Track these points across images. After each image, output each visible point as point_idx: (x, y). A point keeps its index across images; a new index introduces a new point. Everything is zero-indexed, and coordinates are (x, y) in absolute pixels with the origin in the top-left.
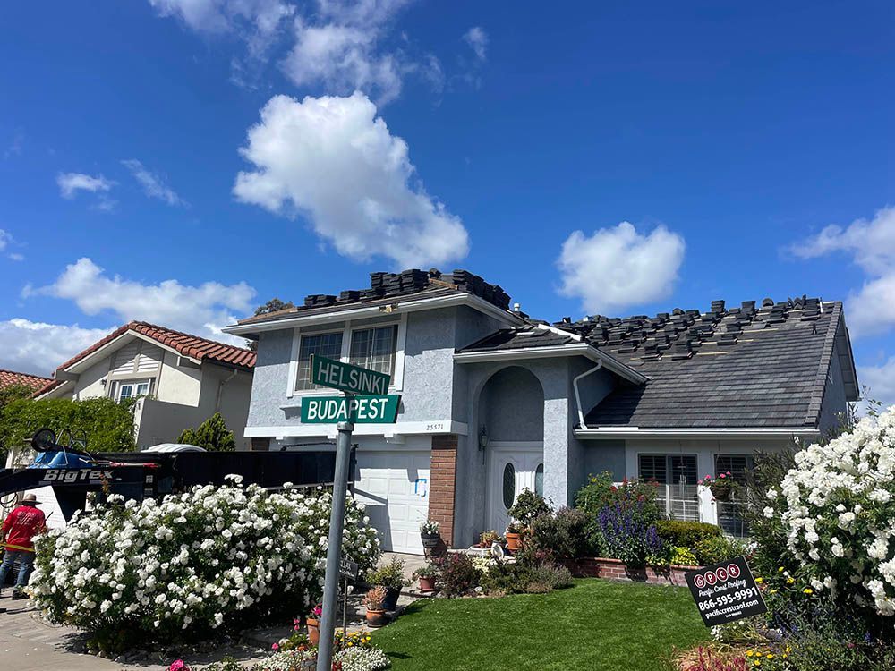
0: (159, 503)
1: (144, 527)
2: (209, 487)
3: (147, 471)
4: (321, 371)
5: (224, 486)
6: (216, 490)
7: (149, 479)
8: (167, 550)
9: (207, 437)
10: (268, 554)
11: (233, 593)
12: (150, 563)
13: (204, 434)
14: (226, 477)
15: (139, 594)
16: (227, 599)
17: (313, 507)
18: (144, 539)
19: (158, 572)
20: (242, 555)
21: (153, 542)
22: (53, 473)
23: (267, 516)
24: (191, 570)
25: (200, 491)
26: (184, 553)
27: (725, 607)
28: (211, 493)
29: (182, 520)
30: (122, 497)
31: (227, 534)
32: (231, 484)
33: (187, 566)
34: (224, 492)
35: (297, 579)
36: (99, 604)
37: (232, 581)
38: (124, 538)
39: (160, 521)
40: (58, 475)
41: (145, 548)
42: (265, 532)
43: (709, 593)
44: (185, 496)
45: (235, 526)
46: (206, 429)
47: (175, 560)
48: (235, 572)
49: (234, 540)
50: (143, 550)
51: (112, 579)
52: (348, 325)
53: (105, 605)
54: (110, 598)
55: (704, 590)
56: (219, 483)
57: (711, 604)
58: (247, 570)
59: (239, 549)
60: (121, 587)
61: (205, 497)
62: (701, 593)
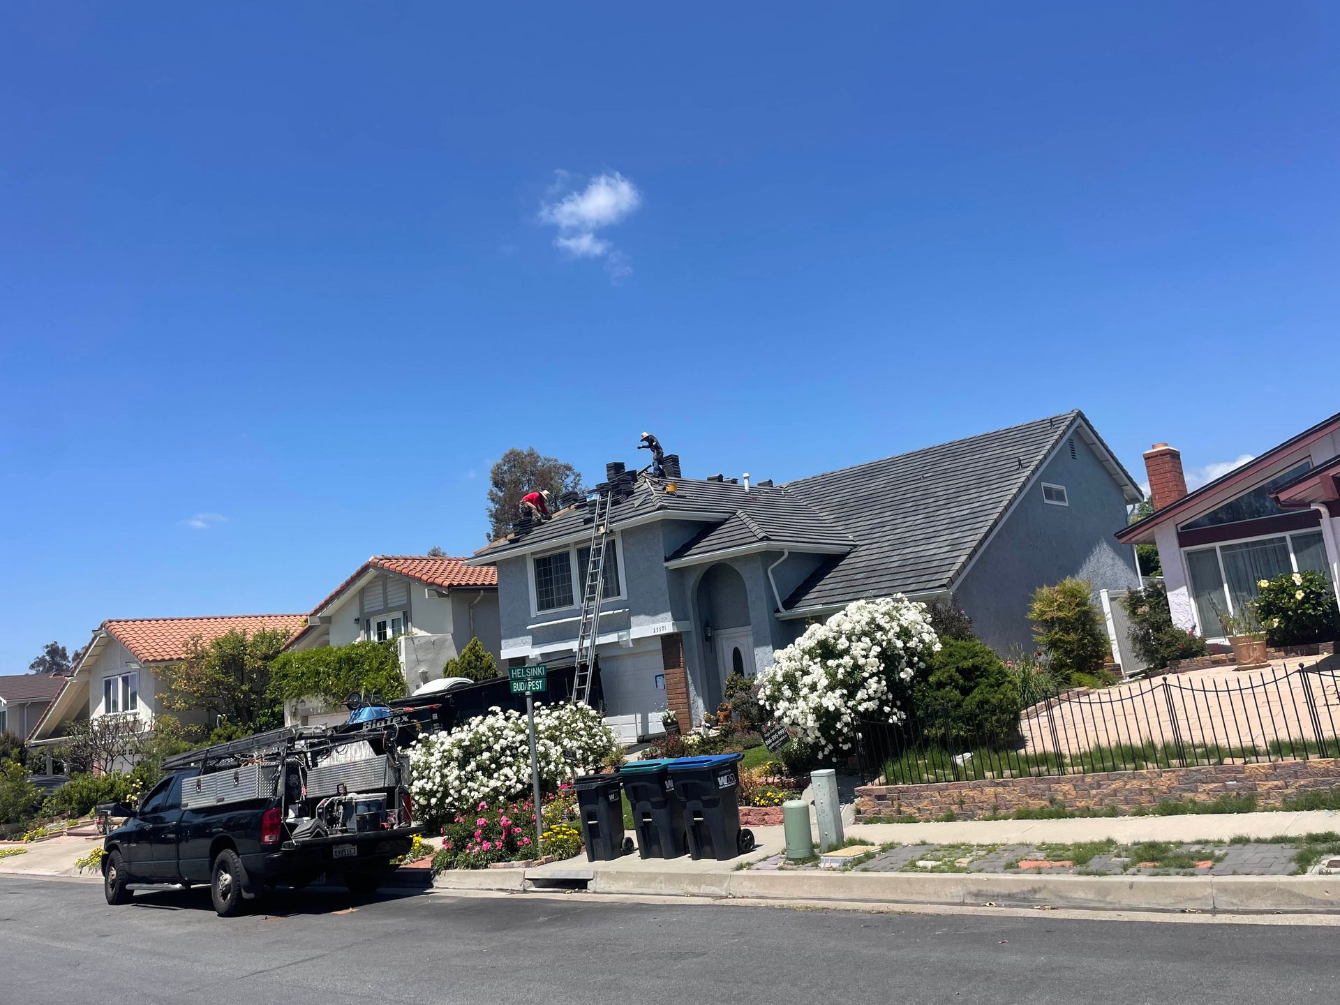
0: (450, 734)
1: (444, 751)
2: (480, 718)
3: (432, 711)
4: (513, 673)
5: (489, 716)
6: (484, 719)
7: (435, 717)
8: (462, 765)
9: (469, 664)
10: (526, 756)
11: (508, 783)
12: (453, 773)
13: (466, 662)
14: (490, 709)
15: (452, 792)
16: (505, 788)
17: (558, 718)
18: (447, 759)
19: (459, 778)
20: (509, 759)
21: (452, 760)
22: (367, 724)
23: (522, 731)
24: (479, 773)
25: (475, 721)
26: (473, 765)
27: (776, 740)
28: (481, 722)
29: (467, 743)
30: (427, 735)
31: (497, 747)
32: (494, 714)
33: (476, 771)
34: (490, 720)
35: (550, 769)
36: (429, 801)
37: (506, 776)
38: (435, 760)
39: (453, 745)
40: (372, 725)
41: (448, 763)
42: (522, 742)
43: (768, 734)
44: (466, 727)
45: (501, 741)
46: (467, 656)
47: (468, 769)
48: (506, 770)
49: (503, 750)
50: (447, 765)
51: (434, 785)
52: (572, 546)
53: (433, 801)
54: (435, 797)
55: (766, 733)
56: (486, 714)
57: (770, 741)
58: (515, 768)
59: (507, 756)
60: (441, 789)
61: (479, 725)
62: (766, 736)
